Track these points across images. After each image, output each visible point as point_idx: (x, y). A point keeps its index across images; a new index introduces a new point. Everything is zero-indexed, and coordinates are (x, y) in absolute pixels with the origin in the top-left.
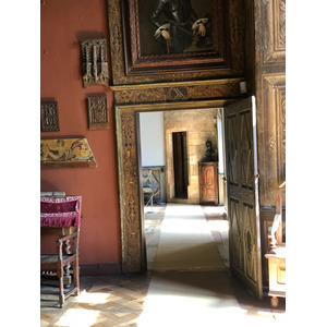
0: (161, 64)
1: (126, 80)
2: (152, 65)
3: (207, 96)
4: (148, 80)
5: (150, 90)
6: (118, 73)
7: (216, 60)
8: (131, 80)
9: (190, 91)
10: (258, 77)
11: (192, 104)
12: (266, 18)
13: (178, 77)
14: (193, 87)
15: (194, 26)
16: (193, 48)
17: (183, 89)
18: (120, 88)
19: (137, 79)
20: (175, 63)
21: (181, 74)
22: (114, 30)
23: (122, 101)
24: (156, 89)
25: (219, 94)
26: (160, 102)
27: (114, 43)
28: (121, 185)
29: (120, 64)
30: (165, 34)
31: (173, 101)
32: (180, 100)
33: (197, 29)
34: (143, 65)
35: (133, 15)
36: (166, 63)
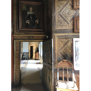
0: (27, 30)
1: (17, 33)
2: (25, 30)
3: (39, 39)
4: (23, 34)
5: (24, 36)
6: (15, 31)
7: (41, 30)
8: (19, 33)
9: (34, 37)
10: (52, 34)
11: (35, 40)
12: (55, 19)
13: (31, 33)
14: (35, 36)
15: (36, 21)
16: (35, 27)
17: (33, 37)
18: (16, 35)
19: (20, 33)
20: (31, 30)
21: (32, 33)
22: (15, 20)
23: (16, 39)
24: (25, 36)
25: (41, 38)
26: (26, 39)
27: (15, 24)
28: (15, 61)
29: (16, 29)
30: (28, 23)
31: (30, 39)
32: (32, 39)
33: (37, 22)
34: (22, 30)
35: (20, 17)
36: (28, 30)
